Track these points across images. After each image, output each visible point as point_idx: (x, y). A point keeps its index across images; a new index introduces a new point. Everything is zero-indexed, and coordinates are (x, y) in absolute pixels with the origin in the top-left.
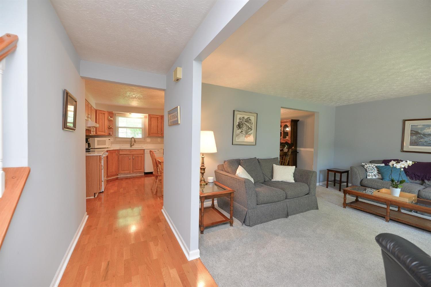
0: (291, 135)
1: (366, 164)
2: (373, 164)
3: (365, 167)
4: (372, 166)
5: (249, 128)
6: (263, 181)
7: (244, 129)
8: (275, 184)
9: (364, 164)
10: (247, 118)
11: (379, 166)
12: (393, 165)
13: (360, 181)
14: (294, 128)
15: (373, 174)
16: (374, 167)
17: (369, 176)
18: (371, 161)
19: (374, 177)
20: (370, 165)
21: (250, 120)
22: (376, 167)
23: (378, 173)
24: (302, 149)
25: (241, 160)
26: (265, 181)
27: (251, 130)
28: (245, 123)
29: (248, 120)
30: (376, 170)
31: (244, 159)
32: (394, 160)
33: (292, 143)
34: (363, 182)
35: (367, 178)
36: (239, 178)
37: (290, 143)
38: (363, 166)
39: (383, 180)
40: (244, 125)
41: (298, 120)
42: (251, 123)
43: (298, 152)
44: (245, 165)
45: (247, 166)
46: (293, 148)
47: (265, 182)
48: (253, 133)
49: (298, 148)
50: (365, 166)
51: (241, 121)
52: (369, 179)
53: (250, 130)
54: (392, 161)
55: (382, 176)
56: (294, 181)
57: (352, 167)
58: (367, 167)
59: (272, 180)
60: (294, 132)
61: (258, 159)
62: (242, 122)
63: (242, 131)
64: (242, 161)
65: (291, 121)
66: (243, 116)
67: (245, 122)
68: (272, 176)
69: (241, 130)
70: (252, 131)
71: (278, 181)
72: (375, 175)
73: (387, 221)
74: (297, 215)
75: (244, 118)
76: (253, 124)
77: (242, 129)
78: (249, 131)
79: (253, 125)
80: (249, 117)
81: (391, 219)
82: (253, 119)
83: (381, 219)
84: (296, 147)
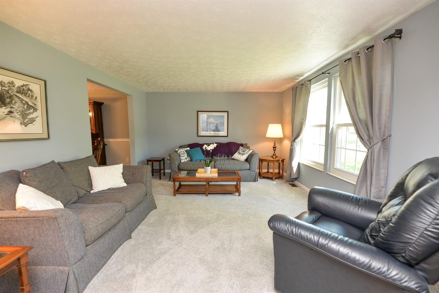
0: (95, 122)
1: (179, 150)
2: (183, 149)
3: (178, 153)
4: (183, 150)
5: (29, 107)
6: (76, 198)
7: (16, 106)
8: (101, 196)
9: (177, 150)
10: (22, 86)
11: (187, 150)
12: (206, 148)
13: (177, 166)
14: (98, 113)
15: (184, 157)
16: (184, 151)
17: (182, 160)
18: (181, 146)
19: (186, 160)
20: (182, 150)
21: (29, 90)
22: (186, 151)
23: (188, 156)
24: (111, 140)
25: (23, 171)
26: (79, 198)
27: (35, 110)
28: (18, 95)
29: (24, 91)
30: (186, 153)
31: (30, 169)
32: (206, 144)
33: (97, 133)
34: (180, 166)
35: (181, 162)
36: (34, 215)
37: (95, 133)
38: (177, 152)
39: (192, 161)
40: (17, 99)
41: (103, 103)
42: (32, 96)
43: (106, 145)
44: (35, 181)
45: (40, 182)
46: (99, 139)
47: (80, 200)
48: (40, 117)
49: (105, 139)
50: (178, 151)
51: (6, 89)
52: (183, 162)
53: (32, 111)
54: (205, 145)
55: (191, 158)
56: (125, 185)
57: (170, 154)
58: (180, 152)
59: (92, 192)
60: (98, 118)
61: (58, 163)
62: (8, 92)
63: (11, 112)
64: (26, 173)
65: (93, 103)
66: (11, 79)
67: (18, 92)
68: (91, 186)
69: (8, 110)
70: (38, 113)
71: (103, 190)
72: (186, 159)
73: (207, 195)
74: (140, 227)
75: (12, 83)
76: (39, 99)
77: (11, 107)
78: (30, 113)
79: (38, 102)
80: (25, 83)
81: (209, 193)
82: (36, 88)
83: (202, 195)
84: (103, 138)
